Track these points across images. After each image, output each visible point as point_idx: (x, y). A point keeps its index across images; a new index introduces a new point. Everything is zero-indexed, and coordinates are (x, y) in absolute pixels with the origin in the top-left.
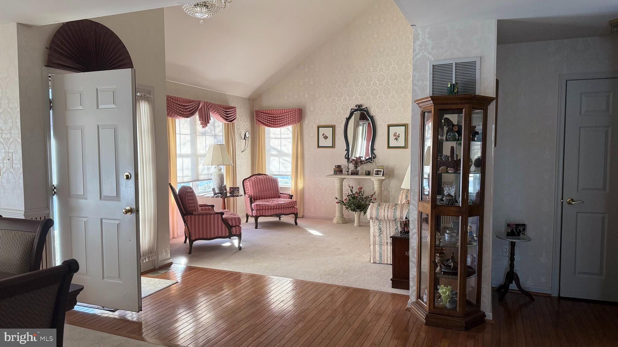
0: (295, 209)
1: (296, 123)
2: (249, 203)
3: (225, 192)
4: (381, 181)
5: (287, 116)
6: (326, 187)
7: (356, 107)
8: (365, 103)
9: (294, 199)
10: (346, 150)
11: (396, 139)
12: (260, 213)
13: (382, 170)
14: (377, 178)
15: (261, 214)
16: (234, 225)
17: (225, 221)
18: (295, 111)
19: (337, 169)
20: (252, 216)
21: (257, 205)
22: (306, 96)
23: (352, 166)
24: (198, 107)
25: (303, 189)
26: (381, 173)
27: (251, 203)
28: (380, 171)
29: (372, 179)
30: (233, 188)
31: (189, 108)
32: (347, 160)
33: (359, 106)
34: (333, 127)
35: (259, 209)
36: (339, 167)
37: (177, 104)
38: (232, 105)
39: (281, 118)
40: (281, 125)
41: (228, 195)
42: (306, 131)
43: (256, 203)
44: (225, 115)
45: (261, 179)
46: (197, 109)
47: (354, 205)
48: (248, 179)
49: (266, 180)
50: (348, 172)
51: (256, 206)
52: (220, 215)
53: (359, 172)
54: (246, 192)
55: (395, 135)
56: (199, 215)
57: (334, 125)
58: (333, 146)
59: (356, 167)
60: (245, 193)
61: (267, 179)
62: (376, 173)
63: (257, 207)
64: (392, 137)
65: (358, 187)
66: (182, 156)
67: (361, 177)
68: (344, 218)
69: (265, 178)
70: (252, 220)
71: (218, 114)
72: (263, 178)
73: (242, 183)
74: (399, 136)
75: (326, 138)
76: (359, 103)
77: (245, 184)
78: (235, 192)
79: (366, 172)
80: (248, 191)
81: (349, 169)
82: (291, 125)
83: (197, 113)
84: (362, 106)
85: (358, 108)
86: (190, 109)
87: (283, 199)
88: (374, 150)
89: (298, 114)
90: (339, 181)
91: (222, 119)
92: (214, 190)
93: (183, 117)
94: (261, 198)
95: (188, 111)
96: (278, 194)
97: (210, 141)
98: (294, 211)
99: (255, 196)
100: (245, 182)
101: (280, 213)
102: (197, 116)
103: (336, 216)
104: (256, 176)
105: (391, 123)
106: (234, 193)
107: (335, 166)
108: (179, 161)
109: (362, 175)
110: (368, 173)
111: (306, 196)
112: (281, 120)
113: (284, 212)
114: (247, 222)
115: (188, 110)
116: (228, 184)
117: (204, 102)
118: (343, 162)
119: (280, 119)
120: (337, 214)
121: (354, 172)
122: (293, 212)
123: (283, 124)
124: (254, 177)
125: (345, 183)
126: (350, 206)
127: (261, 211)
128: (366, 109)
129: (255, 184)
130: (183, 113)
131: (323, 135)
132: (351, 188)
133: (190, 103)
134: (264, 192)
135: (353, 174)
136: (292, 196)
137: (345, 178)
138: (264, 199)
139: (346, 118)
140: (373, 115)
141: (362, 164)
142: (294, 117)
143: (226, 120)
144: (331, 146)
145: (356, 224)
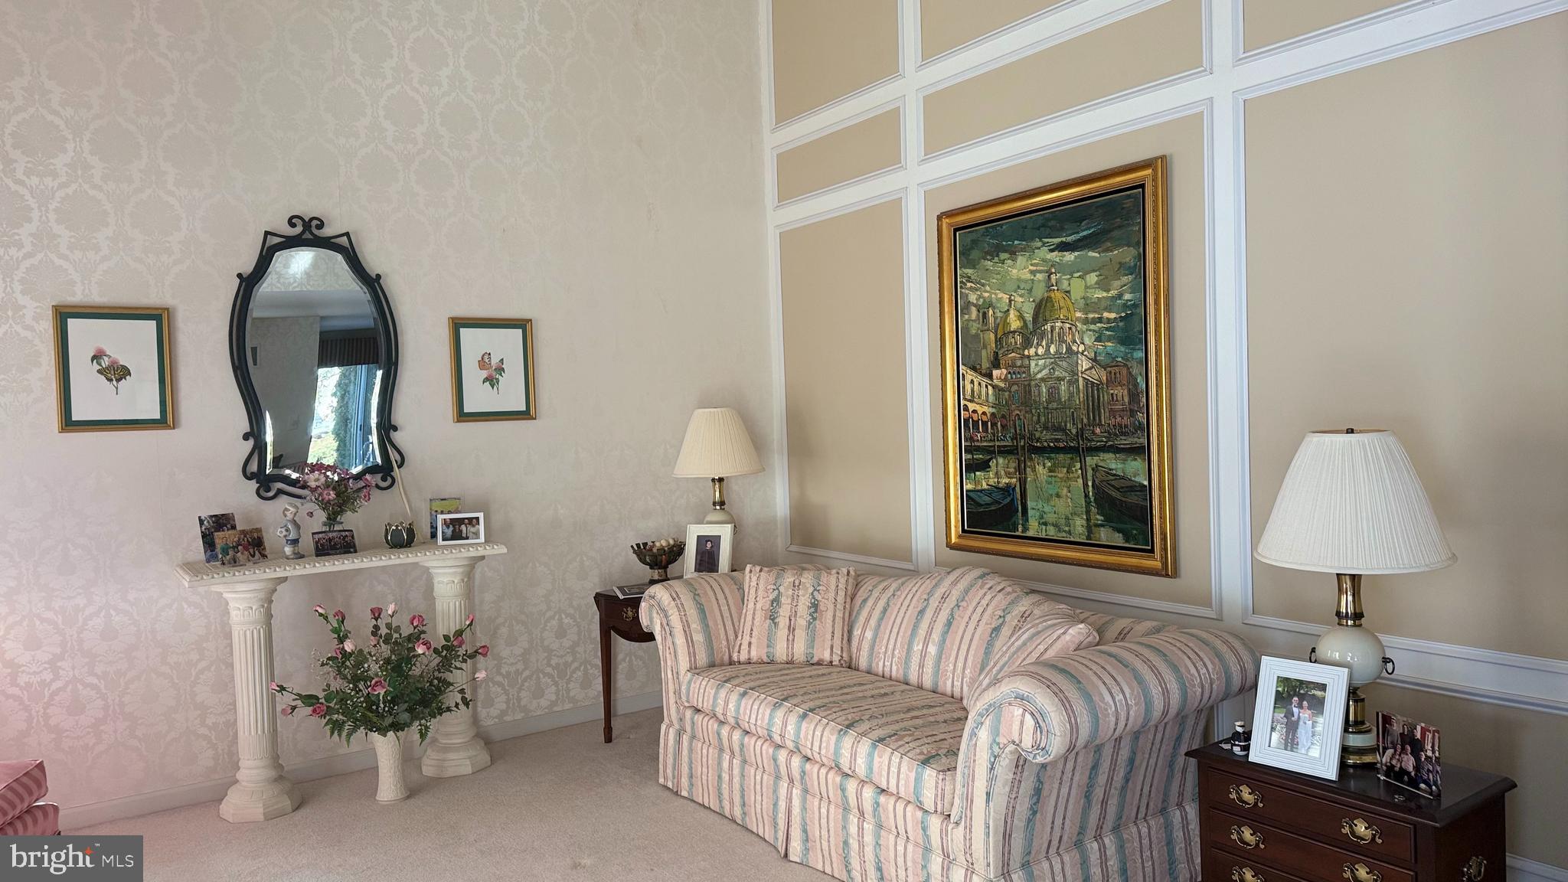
4: (470, 567)
7: (293, 225)
8: (340, 213)
10: (246, 437)
11: (491, 381)
13: (481, 515)
14: (461, 553)
26: (473, 530)
28: (470, 520)
29: (427, 564)
32: (253, 485)
33: (307, 225)
34: (162, 319)
36: (222, 522)
53: (353, 537)
55: (483, 364)
57: (168, 309)
58: (166, 420)
59: (335, 517)
64: (473, 376)
67: (370, 563)
74: (503, 370)
75: (117, 373)
76: (308, 210)
79: (389, 533)
84: (321, 226)
85: (303, 232)
88: (395, 429)
103: (240, 781)
105: (461, 311)
107: (201, 522)
109: (372, 548)
110: (402, 539)
118: (235, 500)
121: (330, 540)
128: (344, 239)
131: (97, 357)
132: (334, 620)
135: (324, 549)
137: (287, 578)
139: (239, 276)
144: (158, 417)
145: (388, 788)
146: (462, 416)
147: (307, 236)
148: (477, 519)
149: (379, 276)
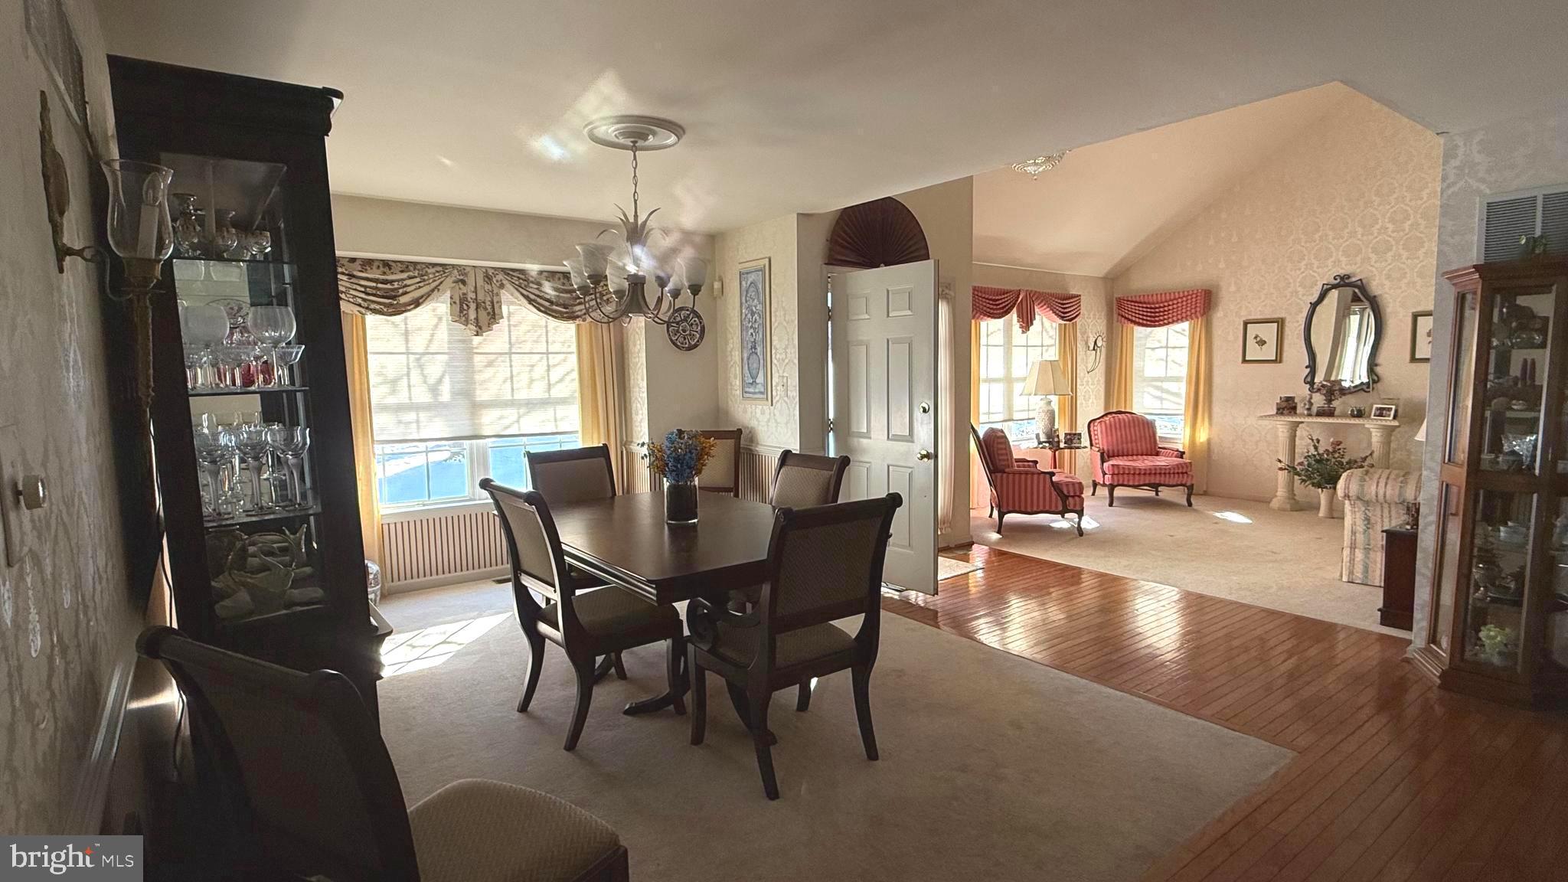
0: (1188, 477)
1: (1197, 318)
2: (1099, 462)
3: (1056, 440)
4: (1389, 431)
5: (1180, 305)
6: (1258, 439)
7: (1335, 279)
8: (1358, 270)
9: (1186, 460)
10: (1307, 367)
12: (1118, 481)
13: (1394, 407)
14: (1379, 423)
15: (1121, 482)
16: (1072, 494)
17: (1056, 486)
18: (1196, 294)
19: (1284, 404)
20: (1104, 485)
21: (1113, 465)
22: (1222, 265)
23: (1319, 400)
24: (1017, 300)
25: (1209, 442)
26: (1389, 413)
27: (1103, 461)
28: (1389, 408)
29: (1367, 426)
30: (1070, 434)
31: (1004, 302)
32: (1307, 386)
33: (1342, 278)
34: (1280, 323)
35: (1116, 472)
36: (1289, 399)
37: (984, 298)
38: (1074, 292)
39: (1166, 309)
40: (1166, 321)
41: (1062, 445)
42: (1218, 332)
43: (1111, 463)
44: (1060, 309)
45: (1122, 421)
46: (1015, 304)
47: (1319, 476)
48: (1098, 421)
49: (1131, 422)
50: (1309, 409)
51: (1111, 468)
52: (1048, 476)
53: (1335, 410)
54: (1093, 442)
55: (1430, 334)
56: (1014, 474)
57: (1282, 319)
58: (1278, 360)
59: (1330, 401)
60: (1091, 445)
61: (1133, 420)
62: (1378, 413)
63: (1113, 470)
64: (1423, 340)
65: (1332, 440)
66: (989, 381)
67: (1340, 421)
68: (1297, 502)
69: (1131, 419)
70: (1103, 492)
71: (1048, 309)
72: (1127, 420)
73: (1086, 425)
75: (1262, 343)
76: (1342, 272)
77: (1092, 429)
78: (1074, 441)
79: (1352, 411)
80: (1097, 441)
81: (1311, 404)
82: (1187, 320)
83: (1015, 309)
84: (1349, 277)
85: (1340, 282)
86: (1004, 304)
87: (1164, 458)
88: (1376, 365)
89: (1203, 300)
90: (1287, 427)
91: (1053, 315)
92: (1038, 436)
93: (992, 317)
94: (1121, 452)
95: (1000, 309)
96: (1155, 448)
97: (1035, 355)
98: (1187, 481)
99: (1110, 448)
100: (1092, 424)
101: (1157, 482)
102: (1014, 315)
103: (1277, 496)
104: (1114, 415)
105: (1418, 309)
106: (1072, 443)
107: (1281, 398)
108: (984, 388)
109: (1343, 415)
110: (1359, 414)
111: (1214, 457)
112: (1166, 313)
113: (1165, 481)
114: (1093, 494)
115: (1001, 306)
116: (1062, 430)
117: (1027, 291)
118: (1301, 391)
119: (1165, 311)
120: (1281, 492)
121: (1324, 410)
122: (1184, 482)
123: (1170, 320)
124: (1109, 416)
125: (1301, 432)
126: (1310, 478)
127: (1120, 476)
128: (1359, 282)
129: (1110, 429)
130: (992, 311)
131: (1256, 338)
132: (1315, 441)
133: (1004, 294)
134: (1127, 443)
135: (1320, 414)
136: (1183, 453)
137: (1302, 422)
138: (1127, 455)
139: (1311, 303)
140: (1376, 294)
141: (1344, 394)
142: (1193, 307)
143: (1062, 318)
144: (1274, 358)
145: (1322, 513)
146: (1414, 360)
147: (1342, 283)
148: (1391, 408)
149: (1375, 297)
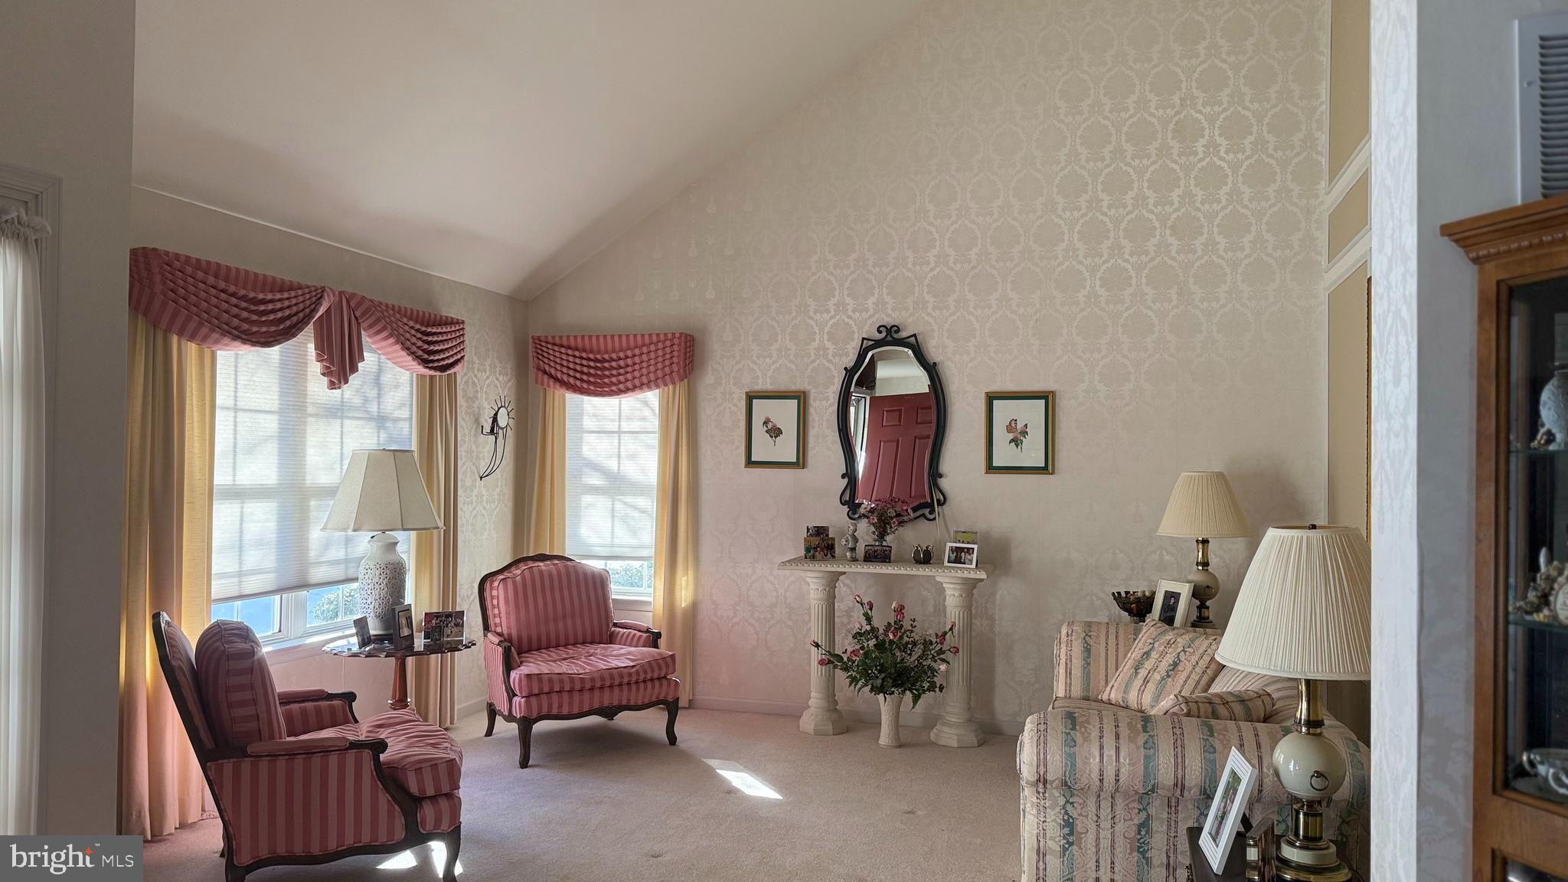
0: (669, 685)
1: (674, 383)
2: (500, 669)
3: (406, 632)
4: (970, 586)
5: (645, 357)
6: (774, 600)
7: (880, 332)
8: (910, 320)
9: (664, 649)
10: (843, 476)
11: (1016, 442)
12: (540, 707)
14: (960, 574)
15: (545, 711)
16: (430, 792)
17: (390, 777)
18: (671, 340)
19: (816, 541)
20: (510, 718)
21: (529, 676)
22: (710, 294)
23: (865, 531)
24: (314, 311)
25: (694, 607)
26: (969, 557)
27: (509, 666)
28: (968, 549)
29: (938, 579)
30: (437, 615)
31: (273, 311)
32: (846, 509)
33: (889, 331)
34: (801, 398)
35: (536, 691)
36: (820, 531)
37: (233, 295)
38: (452, 313)
39: (622, 363)
40: (621, 386)
41: (419, 643)
42: (707, 412)
43: (524, 670)
44: (420, 343)
45: (546, 574)
46: (309, 316)
47: (880, 672)
48: (501, 577)
49: (564, 578)
50: (853, 549)
51: (524, 683)
52: (367, 754)
53: (890, 551)
54: (491, 622)
55: (1010, 428)
56: (273, 756)
57: (804, 392)
58: (800, 463)
59: (882, 535)
60: (486, 627)
61: (568, 574)
62: (953, 556)
63: (530, 687)
64: (1001, 435)
65: (894, 605)
66: (238, 494)
67: (903, 571)
68: (843, 715)
69: (563, 571)
70: (506, 729)
71: (392, 340)
72: (554, 572)
73: (476, 585)
74: (1027, 433)
75: (775, 432)
76: (888, 321)
77: (487, 594)
78: (447, 631)
79: (917, 552)
80: (497, 620)
81: (856, 540)
82: (658, 386)
83: (309, 330)
84: (898, 330)
85: (886, 336)
86: (279, 315)
87: (626, 649)
88: (941, 476)
89: (683, 351)
90: (823, 581)
91: (409, 358)
92: (361, 624)
93: (245, 341)
94: (544, 643)
95: (272, 323)
96: (608, 626)
97: (362, 438)
98: (667, 694)
99: (524, 635)
100: (487, 586)
101: (615, 703)
102: (306, 343)
103: (809, 707)
104: (531, 564)
105: (996, 387)
106: (441, 633)
107: (808, 529)
108: (224, 517)
109: (901, 561)
110: (925, 558)
111: (705, 634)
112: (622, 371)
113: (629, 700)
114: (489, 733)
115: (272, 317)
116: (419, 599)
117: (341, 293)
118: (835, 517)
119: (620, 367)
120: (816, 700)
121: (875, 551)
122: (662, 697)
123: (629, 384)
124: (523, 566)
125: (841, 588)
126: (865, 674)
127: (544, 698)
128: (913, 339)
129: (522, 596)
130: (245, 326)
132: (868, 607)
133: (281, 291)
134: (555, 620)
135: (871, 557)
136: (658, 635)
137: (845, 573)
138: (557, 646)
139: (846, 369)
140: (936, 360)
141: (901, 524)
142: (667, 363)
143: (425, 362)
144: (794, 460)
145: (885, 737)
146: (991, 468)
147: (889, 338)
148: (973, 549)
149: (935, 364)
